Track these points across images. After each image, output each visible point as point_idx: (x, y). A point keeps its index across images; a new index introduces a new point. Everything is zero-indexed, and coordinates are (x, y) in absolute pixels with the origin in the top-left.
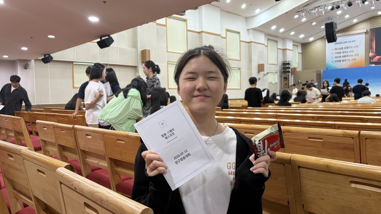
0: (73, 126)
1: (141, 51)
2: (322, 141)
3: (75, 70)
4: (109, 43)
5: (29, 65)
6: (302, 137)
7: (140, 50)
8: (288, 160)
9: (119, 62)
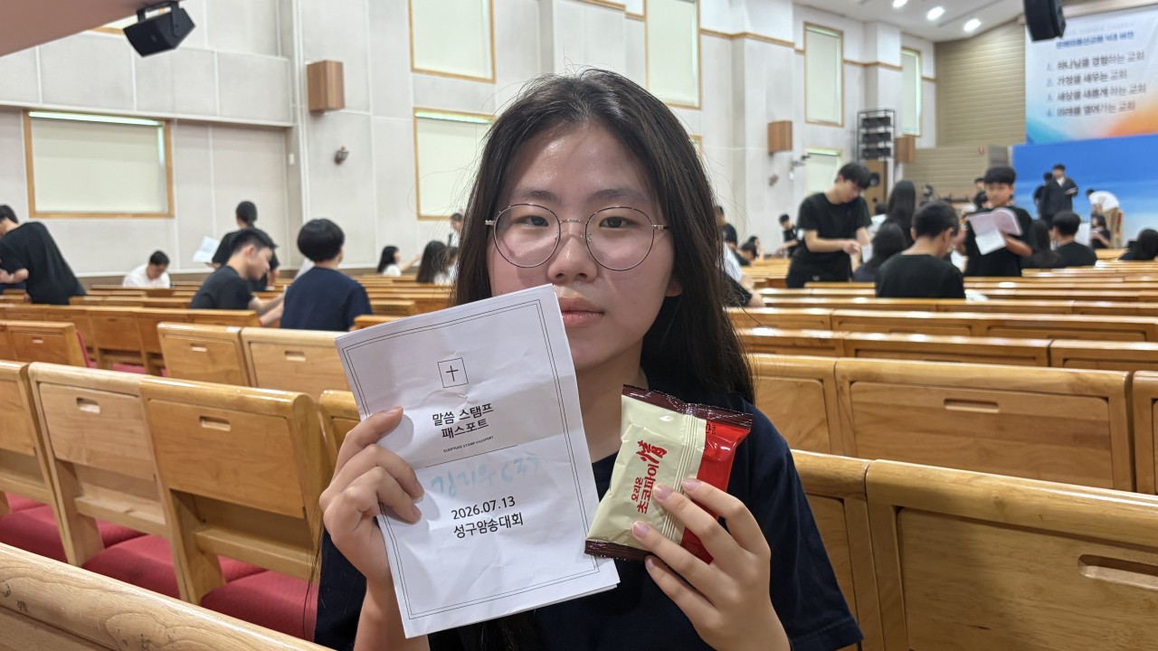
0: (24, 364)
1: (309, 66)
2: (995, 411)
3: (35, 142)
4: (174, 36)
6: (920, 400)
7: (302, 61)
8: (857, 483)
9: (218, 112)
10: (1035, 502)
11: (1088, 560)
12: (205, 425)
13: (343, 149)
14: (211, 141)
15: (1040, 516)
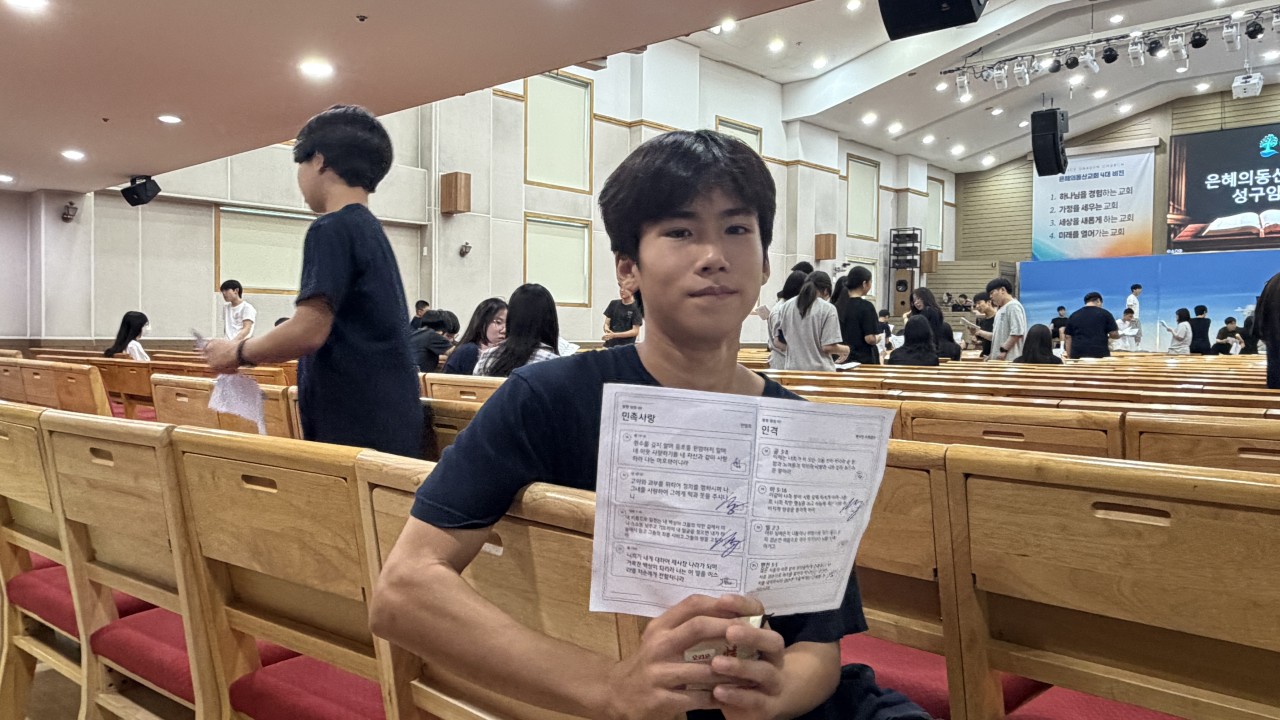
1: (443, 176)
3: (223, 230)
5: (76, 209)
7: (438, 172)
8: (939, 459)
10: (1064, 467)
11: (1098, 506)
13: (467, 244)
15: (1067, 476)
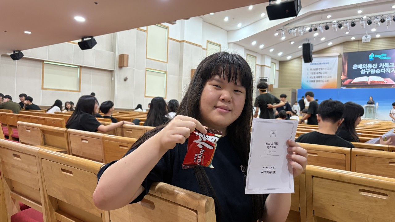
1: (119, 55)
3: (45, 69)
4: (92, 46)
9: (95, 65)
12: (121, 147)
13: (127, 77)
14: (92, 73)
